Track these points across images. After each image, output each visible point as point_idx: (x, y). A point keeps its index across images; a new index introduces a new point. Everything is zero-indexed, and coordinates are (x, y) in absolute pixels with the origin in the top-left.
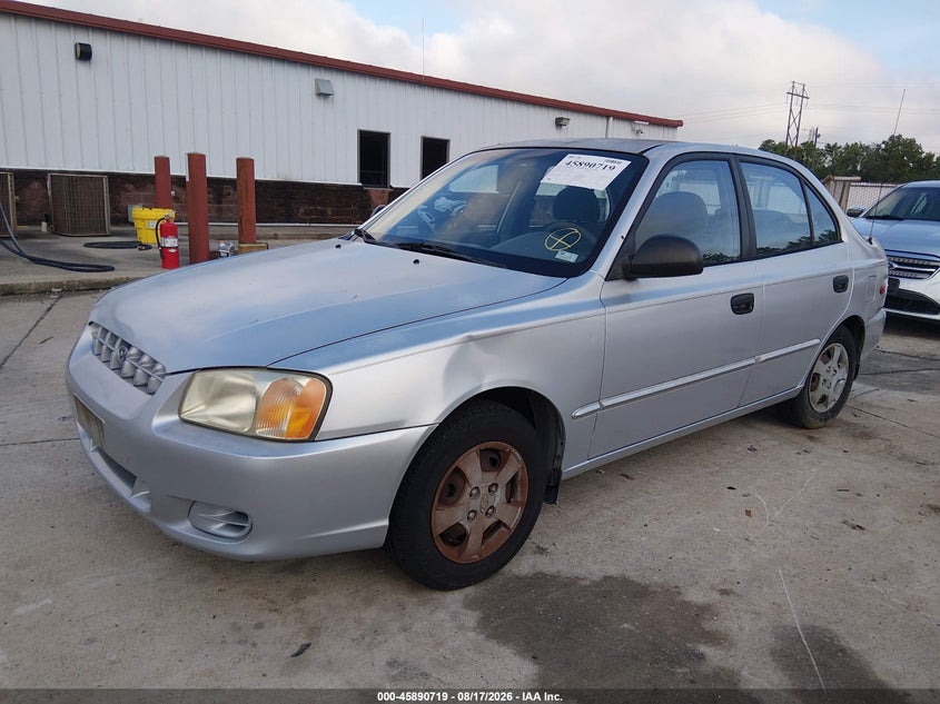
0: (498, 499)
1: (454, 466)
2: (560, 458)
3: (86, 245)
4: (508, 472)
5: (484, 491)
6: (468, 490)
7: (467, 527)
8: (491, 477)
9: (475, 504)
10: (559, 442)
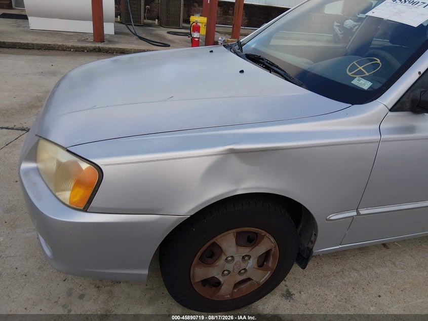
0: (250, 265)
1: (212, 241)
2: (313, 243)
3: (169, 33)
4: (261, 249)
5: (238, 259)
6: (224, 257)
7: (221, 279)
8: (245, 251)
9: (229, 266)
10: (314, 233)
